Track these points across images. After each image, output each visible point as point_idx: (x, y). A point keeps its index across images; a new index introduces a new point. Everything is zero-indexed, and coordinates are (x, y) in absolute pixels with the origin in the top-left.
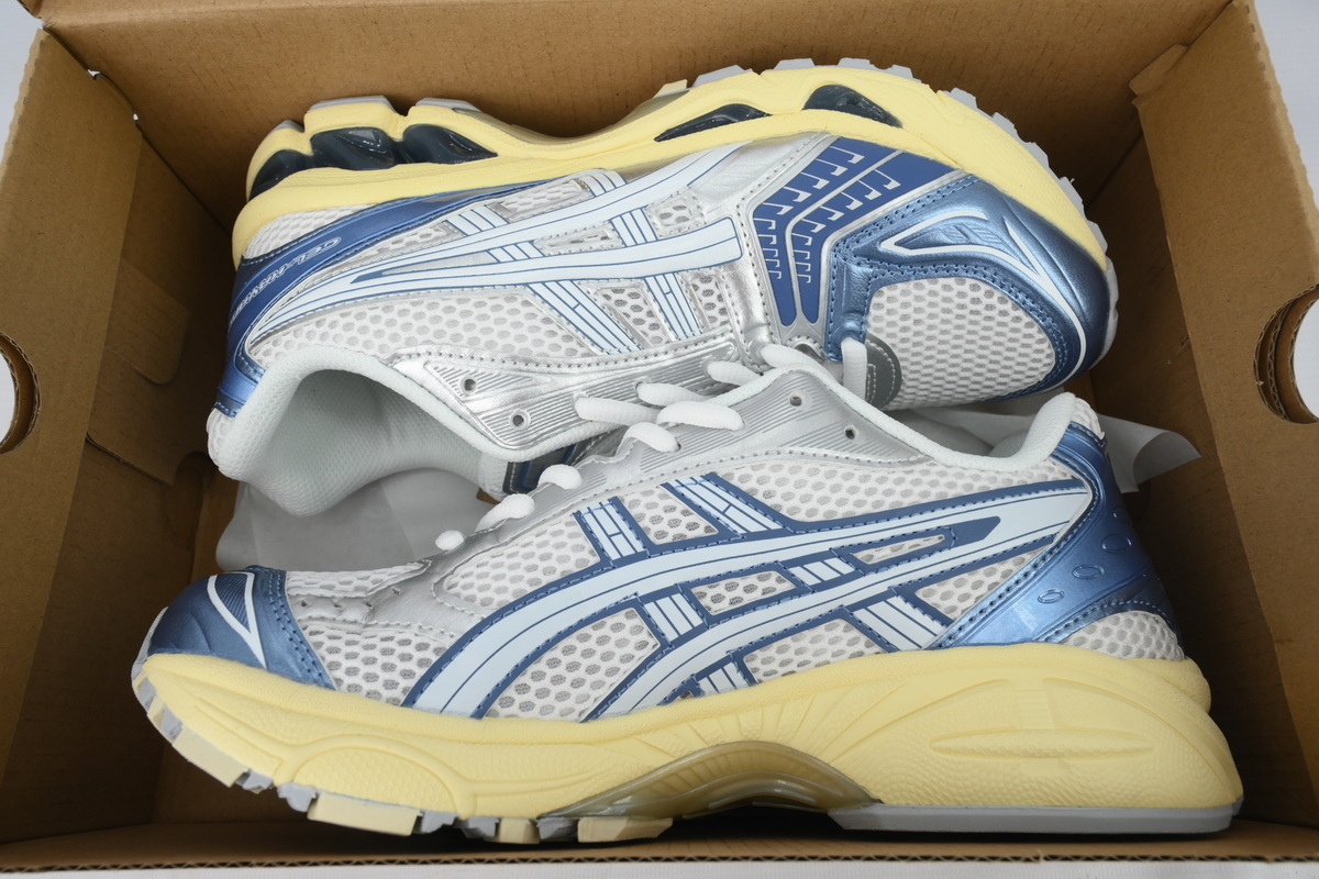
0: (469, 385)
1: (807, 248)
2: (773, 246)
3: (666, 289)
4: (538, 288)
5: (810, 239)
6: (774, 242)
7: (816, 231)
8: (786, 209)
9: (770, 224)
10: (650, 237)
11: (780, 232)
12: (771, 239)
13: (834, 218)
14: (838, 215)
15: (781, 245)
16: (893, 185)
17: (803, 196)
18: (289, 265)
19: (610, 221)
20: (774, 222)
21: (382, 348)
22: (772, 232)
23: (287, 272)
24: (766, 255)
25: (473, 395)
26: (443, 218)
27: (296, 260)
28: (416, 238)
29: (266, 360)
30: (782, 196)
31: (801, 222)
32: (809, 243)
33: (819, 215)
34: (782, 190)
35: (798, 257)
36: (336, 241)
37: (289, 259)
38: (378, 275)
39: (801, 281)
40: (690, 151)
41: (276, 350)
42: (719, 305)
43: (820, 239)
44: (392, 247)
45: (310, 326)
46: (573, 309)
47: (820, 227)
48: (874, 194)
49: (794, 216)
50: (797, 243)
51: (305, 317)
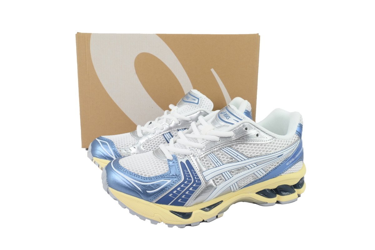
0: (257, 135)
1: (187, 177)
2: (195, 176)
3: (218, 163)
4: (246, 158)
5: (187, 179)
6: (195, 177)
7: (186, 181)
8: (194, 185)
9: (197, 181)
10: (223, 174)
11: (195, 180)
12: (196, 178)
13: (183, 185)
14: (182, 186)
15: (194, 177)
16: (170, 195)
17: (191, 189)
18: (295, 158)
19: (233, 176)
20: (197, 182)
21: (275, 140)
22: (196, 179)
23: (295, 156)
24: (197, 174)
25: (257, 133)
26: (267, 173)
27: (294, 159)
28: (272, 167)
29: (296, 136)
30: (195, 188)
31: (190, 183)
32: (187, 178)
33: (186, 185)
34: (196, 190)
35: (189, 175)
36: (287, 164)
37: (295, 159)
38: (279, 157)
39: (187, 170)
40: (215, 199)
41: (294, 138)
42: (204, 161)
43: (185, 180)
44: (276, 164)
45: (290, 143)
46: (238, 155)
47: (186, 182)
48: (175, 192)
49: (192, 184)
50: (190, 178)
51: (291, 145)
